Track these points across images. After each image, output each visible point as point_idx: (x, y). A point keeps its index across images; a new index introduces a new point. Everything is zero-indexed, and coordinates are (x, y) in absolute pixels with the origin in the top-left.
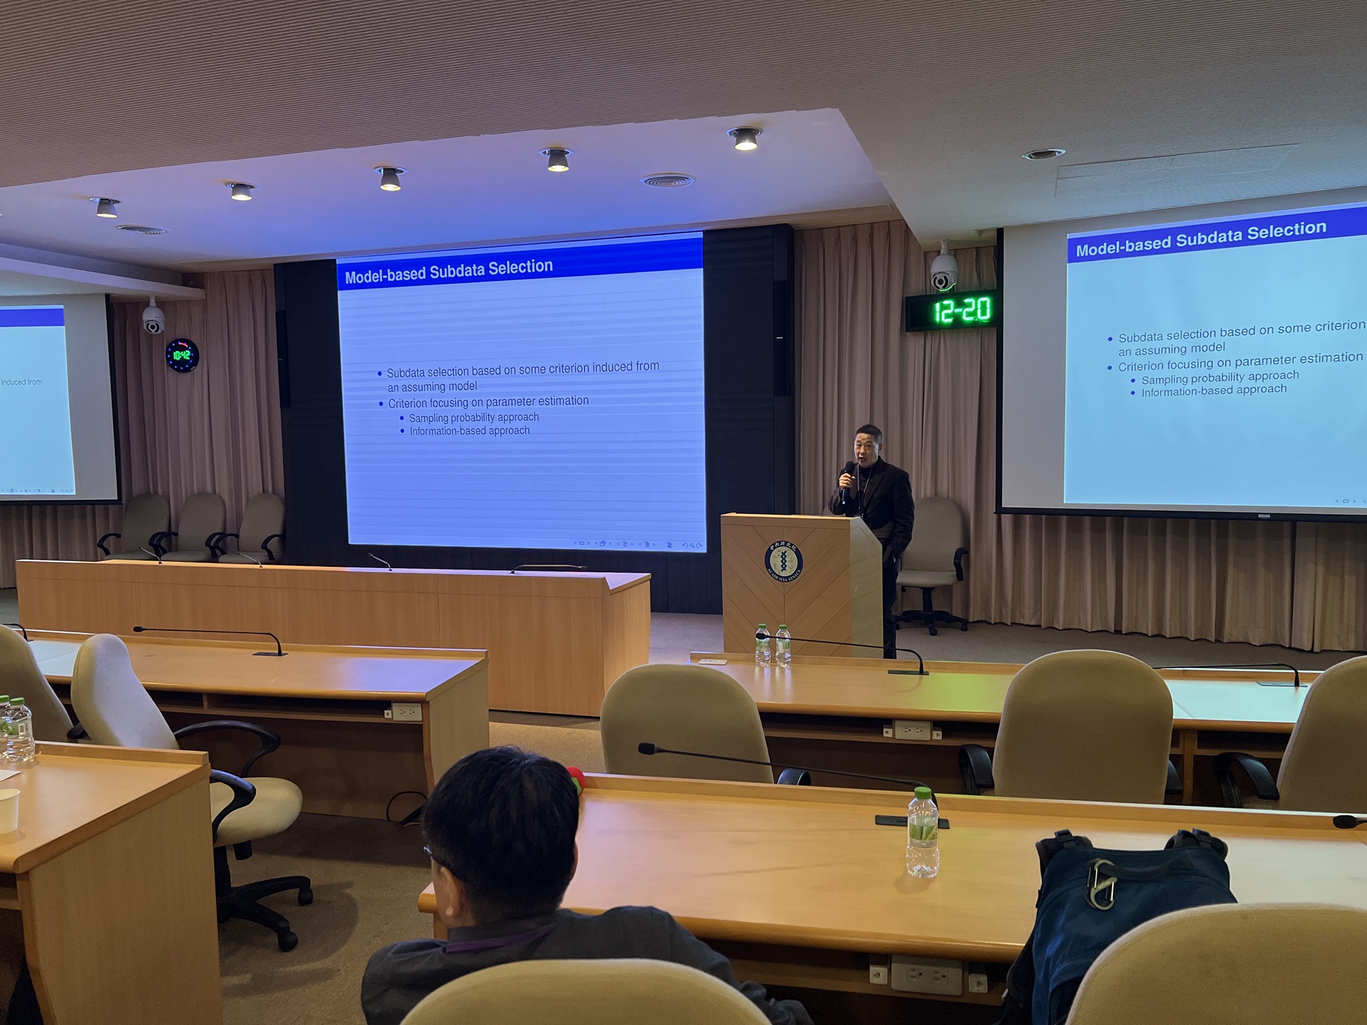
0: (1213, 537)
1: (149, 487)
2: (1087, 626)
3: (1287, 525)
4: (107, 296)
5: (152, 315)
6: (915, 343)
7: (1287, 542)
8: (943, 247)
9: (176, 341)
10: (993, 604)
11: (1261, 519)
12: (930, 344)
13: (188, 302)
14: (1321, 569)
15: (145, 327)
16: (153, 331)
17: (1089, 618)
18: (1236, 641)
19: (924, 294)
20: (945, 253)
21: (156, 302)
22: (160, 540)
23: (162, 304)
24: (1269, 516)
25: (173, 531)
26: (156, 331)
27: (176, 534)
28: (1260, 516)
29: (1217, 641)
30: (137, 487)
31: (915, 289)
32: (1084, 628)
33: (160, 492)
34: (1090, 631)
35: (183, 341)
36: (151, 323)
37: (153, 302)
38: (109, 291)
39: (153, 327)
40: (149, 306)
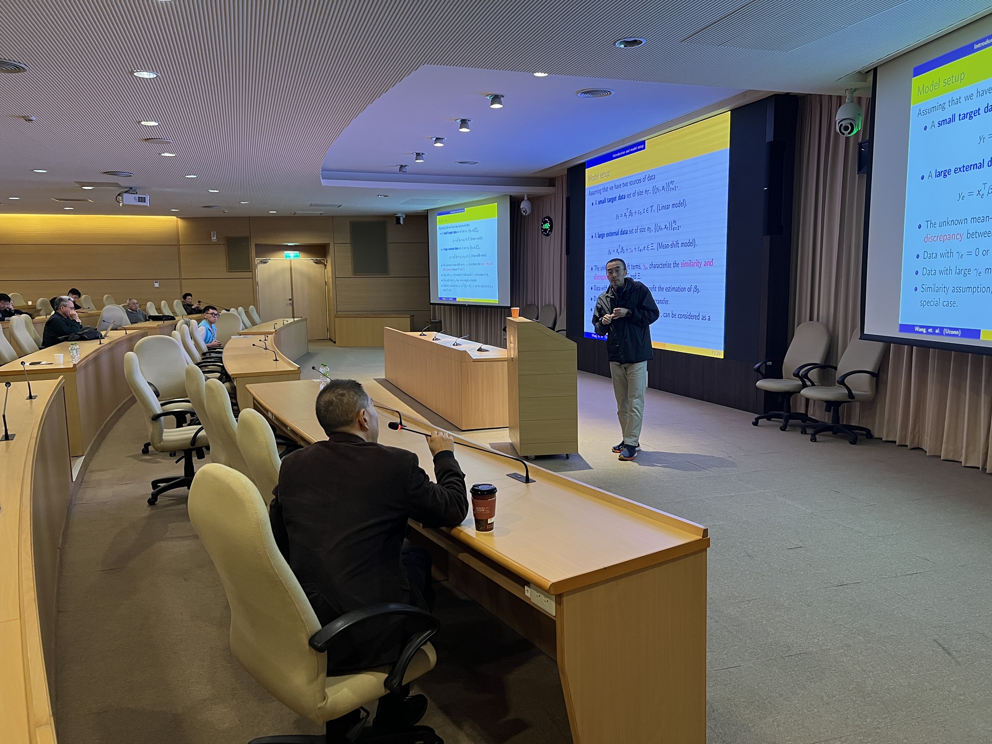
4: (510, 196)
5: (525, 206)
8: (848, 96)
9: (544, 219)
15: (522, 212)
20: (849, 101)
21: (527, 197)
23: (532, 199)
26: (525, 214)
35: (547, 218)
36: (524, 209)
37: (526, 198)
38: (511, 194)
39: (524, 212)
40: (524, 200)
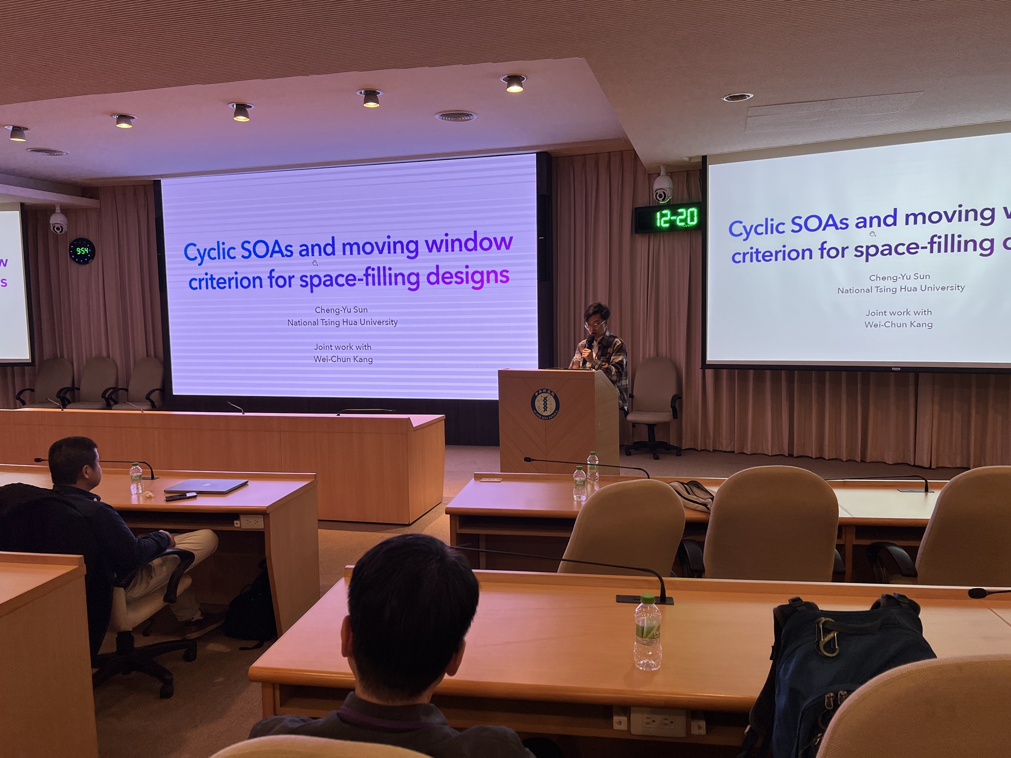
0: (859, 386)
1: (57, 353)
2: (768, 452)
3: (912, 376)
4: (22, 205)
5: (57, 219)
6: (642, 243)
7: (912, 388)
8: (662, 170)
9: (77, 240)
10: (700, 436)
11: (894, 371)
12: (653, 243)
13: (85, 210)
14: (936, 407)
15: (52, 229)
16: (58, 232)
17: (770, 446)
18: (875, 461)
19: (648, 205)
20: (665, 174)
21: (61, 209)
22: (66, 393)
23: (65, 210)
24: (899, 369)
25: (76, 386)
26: (61, 232)
27: (78, 389)
28: (893, 369)
29: (863, 461)
30: (47, 353)
31: (642, 202)
32: (767, 453)
33: (66, 356)
34: (770, 455)
35: (82, 240)
36: (57, 226)
37: (58, 210)
38: (23, 201)
39: (58, 229)
40: (55, 213)
